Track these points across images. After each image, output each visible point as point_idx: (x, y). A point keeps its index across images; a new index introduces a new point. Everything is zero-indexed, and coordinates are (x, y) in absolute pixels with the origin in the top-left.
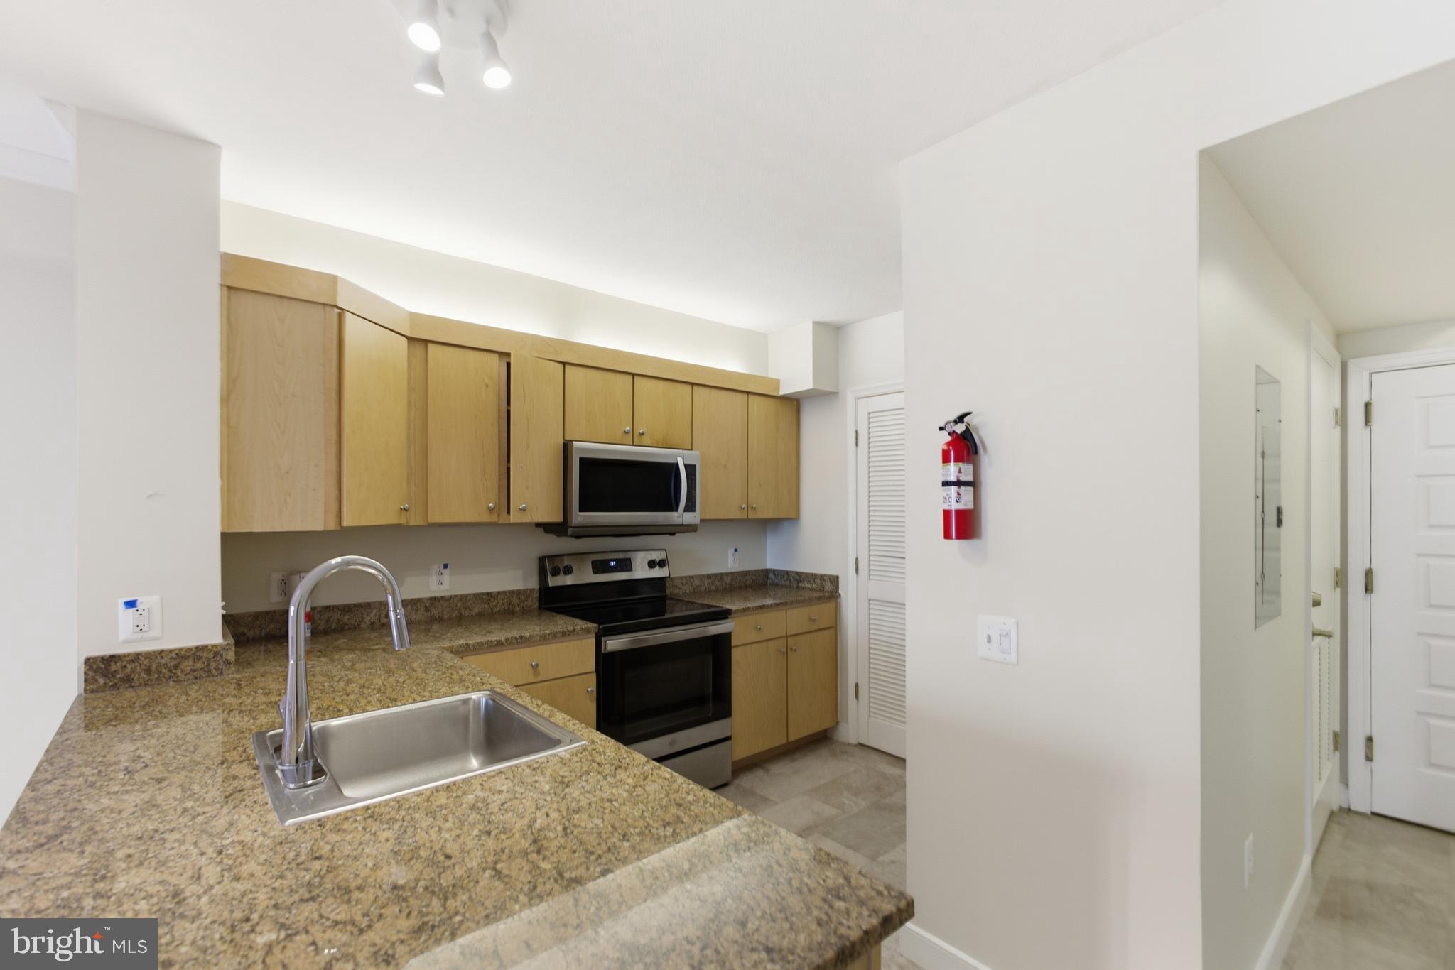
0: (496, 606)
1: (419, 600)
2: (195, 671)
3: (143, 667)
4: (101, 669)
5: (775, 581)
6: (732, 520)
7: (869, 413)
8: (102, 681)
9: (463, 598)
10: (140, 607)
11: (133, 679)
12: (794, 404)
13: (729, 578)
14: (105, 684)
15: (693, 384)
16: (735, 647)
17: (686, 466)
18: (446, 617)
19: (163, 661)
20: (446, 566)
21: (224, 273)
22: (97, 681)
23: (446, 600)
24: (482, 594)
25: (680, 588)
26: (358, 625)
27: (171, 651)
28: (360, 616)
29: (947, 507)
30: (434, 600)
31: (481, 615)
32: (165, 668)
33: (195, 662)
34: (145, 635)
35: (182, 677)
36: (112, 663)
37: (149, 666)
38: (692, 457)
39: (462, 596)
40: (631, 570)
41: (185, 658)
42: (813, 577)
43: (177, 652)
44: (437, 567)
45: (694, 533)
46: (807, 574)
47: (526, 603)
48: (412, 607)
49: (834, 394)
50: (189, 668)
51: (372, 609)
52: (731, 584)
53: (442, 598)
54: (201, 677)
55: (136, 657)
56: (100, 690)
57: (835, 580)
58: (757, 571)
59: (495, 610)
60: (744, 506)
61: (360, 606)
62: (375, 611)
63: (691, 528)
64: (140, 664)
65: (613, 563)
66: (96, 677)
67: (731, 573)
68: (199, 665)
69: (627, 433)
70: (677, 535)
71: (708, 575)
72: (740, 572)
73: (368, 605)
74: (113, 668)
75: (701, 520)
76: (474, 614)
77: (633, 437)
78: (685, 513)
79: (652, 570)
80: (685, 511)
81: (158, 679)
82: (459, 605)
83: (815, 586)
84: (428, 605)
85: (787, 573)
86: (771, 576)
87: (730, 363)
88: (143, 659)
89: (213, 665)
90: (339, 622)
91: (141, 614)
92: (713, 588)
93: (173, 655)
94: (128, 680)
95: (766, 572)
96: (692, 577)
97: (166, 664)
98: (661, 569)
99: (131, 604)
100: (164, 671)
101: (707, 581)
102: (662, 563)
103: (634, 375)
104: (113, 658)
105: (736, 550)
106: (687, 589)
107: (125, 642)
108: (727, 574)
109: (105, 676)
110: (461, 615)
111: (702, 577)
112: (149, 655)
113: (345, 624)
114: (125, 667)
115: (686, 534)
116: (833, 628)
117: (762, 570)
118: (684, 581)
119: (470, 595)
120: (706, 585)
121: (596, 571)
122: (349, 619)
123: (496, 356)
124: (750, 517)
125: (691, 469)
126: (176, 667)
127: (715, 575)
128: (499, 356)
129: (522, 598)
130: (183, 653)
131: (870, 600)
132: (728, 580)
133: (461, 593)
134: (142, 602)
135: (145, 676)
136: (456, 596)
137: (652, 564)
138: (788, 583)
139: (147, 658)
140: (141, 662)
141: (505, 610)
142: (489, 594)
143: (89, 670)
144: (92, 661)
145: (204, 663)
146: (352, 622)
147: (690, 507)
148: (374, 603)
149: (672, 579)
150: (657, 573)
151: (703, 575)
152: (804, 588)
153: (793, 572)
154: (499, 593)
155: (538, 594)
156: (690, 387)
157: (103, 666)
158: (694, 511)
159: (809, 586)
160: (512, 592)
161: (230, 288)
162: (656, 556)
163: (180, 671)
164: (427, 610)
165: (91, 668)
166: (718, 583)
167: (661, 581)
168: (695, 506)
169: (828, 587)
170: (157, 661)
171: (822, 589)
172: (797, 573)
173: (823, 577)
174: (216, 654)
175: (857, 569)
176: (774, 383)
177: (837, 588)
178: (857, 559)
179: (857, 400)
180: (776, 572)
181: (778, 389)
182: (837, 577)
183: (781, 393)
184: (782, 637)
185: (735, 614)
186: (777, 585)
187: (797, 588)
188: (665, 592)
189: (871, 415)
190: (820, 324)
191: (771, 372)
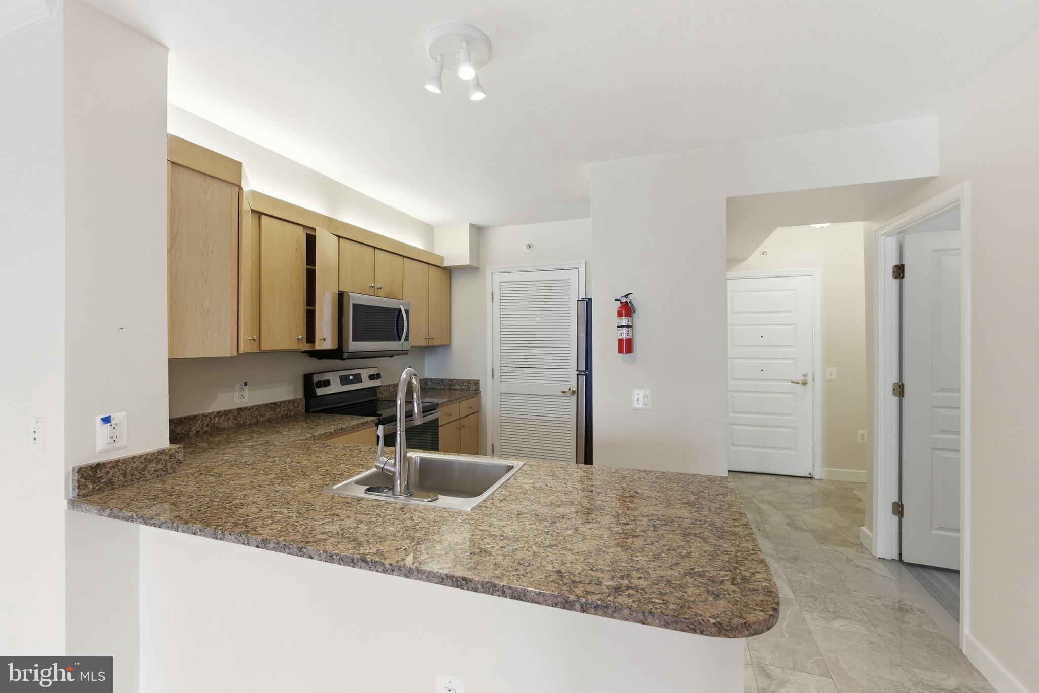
0: (279, 412)
1: (230, 411)
2: (157, 471)
3: (121, 472)
4: (91, 475)
5: (433, 386)
7: (501, 282)
8: (91, 486)
9: (259, 407)
10: (113, 422)
11: (114, 482)
12: (448, 272)
14: (93, 488)
15: (403, 256)
16: (440, 426)
17: (405, 311)
18: (248, 423)
19: (135, 465)
20: (246, 384)
21: (170, 151)
22: (87, 486)
23: (248, 410)
24: (271, 404)
26: (188, 434)
27: (141, 456)
28: (189, 426)
29: (621, 338)
30: (240, 410)
31: (270, 420)
32: (137, 471)
33: (157, 464)
34: (116, 445)
35: (148, 476)
36: (98, 470)
37: (126, 471)
38: (408, 305)
39: (258, 406)
40: (360, 382)
41: (150, 461)
42: (461, 382)
43: (145, 456)
44: (238, 386)
45: (406, 355)
47: (298, 409)
48: (225, 417)
49: (477, 269)
50: (153, 469)
51: (197, 420)
53: (245, 408)
54: (161, 475)
55: (116, 464)
56: (89, 495)
57: (477, 383)
59: (279, 415)
60: (427, 337)
61: (189, 418)
62: (199, 422)
64: (119, 469)
65: (351, 378)
66: (87, 484)
68: (160, 466)
69: (371, 287)
70: (394, 357)
73: (195, 418)
74: (99, 474)
75: (411, 347)
76: (266, 419)
77: (374, 290)
79: (371, 382)
80: (405, 341)
81: (132, 480)
82: (256, 413)
83: (463, 387)
84: (236, 415)
85: (442, 380)
86: (429, 383)
87: (415, 241)
88: (121, 465)
89: (169, 464)
90: (173, 433)
91: (114, 428)
93: (142, 459)
94: (110, 483)
95: (426, 381)
96: (389, 385)
97: (137, 468)
98: (375, 381)
99: (106, 420)
100: (136, 473)
102: (377, 377)
103: (375, 248)
104: (99, 466)
106: (387, 394)
107: (101, 452)
109: (93, 482)
110: (258, 421)
112: (125, 461)
113: (178, 434)
114: (108, 472)
115: (400, 356)
116: (476, 412)
118: (385, 388)
119: (263, 404)
121: (343, 384)
122: (180, 430)
123: (301, 228)
124: (429, 344)
125: (407, 312)
126: (144, 469)
128: (304, 228)
129: (296, 405)
130: (148, 457)
131: (501, 393)
133: (258, 404)
134: (116, 417)
135: (122, 479)
136: (254, 406)
137: (372, 377)
138: (442, 387)
139: (124, 463)
140: (119, 468)
141: (285, 415)
142: (275, 404)
143: (81, 478)
144: (83, 470)
145: (163, 464)
146: (183, 432)
147: (407, 339)
148: (199, 415)
149: (381, 386)
150: (373, 383)
152: (455, 389)
153: (446, 379)
154: (281, 402)
155: (304, 402)
156: (402, 258)
157: (92, 474)
158: (410, 341)
159: (459, 388)
160: (289, 401)
161: (173, 163)
162: (374, 372)
163: (147, 472)
164: (235, 418)
165: (83, 476)
167: (373, 389)
168: (409, 338)
169: (473, 387)
170: (131, 465)
171: (468, 390)
172: (449, 380)
173: (469, 381)
174: (171, 456)
175: (493, 376)
176: (442, 259)
177: (479, 388)
178: (493, 369)
179: (493, 273)
180: (433, 380)
181: (443, 263)
182: (479, 381)
183: (445, 265)
184: (457, 420)
185: (440, 406)
186: (434, 389)
187: (450, 389)
188: (377, 396)
189: (502, 284)
190: (472, 226)
191: (438, 251)
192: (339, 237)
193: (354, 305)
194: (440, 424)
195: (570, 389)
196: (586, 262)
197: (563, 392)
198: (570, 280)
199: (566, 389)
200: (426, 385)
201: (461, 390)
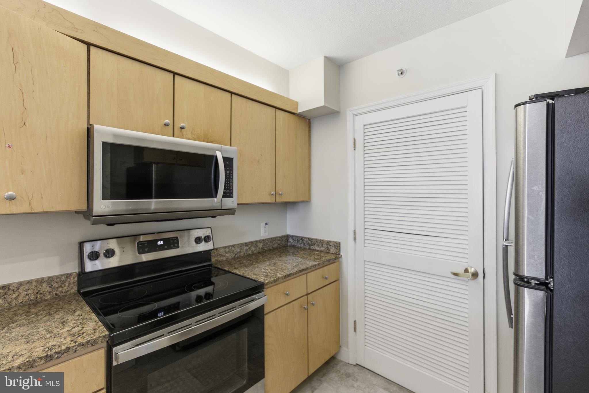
5: (293, 244)
6: (264, 204)
7: (364, 125)
13: (262, 244)
15: (232, 93)
16: (267, 320)
17: (225, 159)
25: (224, 256)
38: (231, 151)
40: (178, 247)
42: (321, 242)
45: (232, 215)
46: (316, 239)
49: (337, 112)
52: (263, 248)
57: (337, 245)
58: (281, 237)
60: (273, 192)
63: (231, 212)
65: (160, 243)
67: (263, 240)
69: (166, 125)
70: (218, 217)
71: (246, 243)
72: (269, 239)
75: (238, 204)
77: (173, 130)
78: (222, 199)
79: (199, 245)
80: (223, 197)
83: (322, 249)
85: (302, 238)
86: (291, 240)
92: (250, 252)
95: (287, 237)
96: (233, 246)
98: (206, 243)
101: (245, 248)
102: (207, 239)
103: (175, 74)
105: (266, 224)
106: (229, 256)
108: (260, 241)
111: (241, 245)
115: (225, 216)
116: (338, 280)
117: (284, 236)
118: (227, 250)
120: (245, 251)
121: (142, 252)
124: (277, 201)
125: (229, 162)
127: (252, 243)
131: (365, 261)
132: (260, 245)
137: (198, 240)
138: (302, 245)
147: (228, 193)
149: (217, 249)
150: (203, 247)
151: (242, 244)
152: (314, 250)
153: (306, 238)
155: (76, 279)
156: (230, 94)
158: (232, 197)
159: (318, 249)
160: (40, 281)
162: (201, 233)
166: (253, 249)
167: (207, 254)
168: (232, 193)
169: (333, 250)
171: (328, 252)
172: (309, 239)
173: (328, 243)
175: (355, 239)
176: (296, 104)
177: (340, 251)
178: (355, 231)
179: (355, 115)
180: (294, 238)
181: (297, 108)
182: (339, 243)
183: (300, 110)
184: (303, 296)
185: (265, 287)
186: (294, 247)
187: (309, 249)
188: (210, 260)
189: (366, 127)
190: (328, 60)
191: (293, 95)
192: (89, 45)
193: (105, 145)
194: (265, 313)
195: (466, 271)
196: (496, 75)
197: (456, 274)
198: (466, 107)
199: (461, 271)
200: (288, 241)
201: (321, 251)
